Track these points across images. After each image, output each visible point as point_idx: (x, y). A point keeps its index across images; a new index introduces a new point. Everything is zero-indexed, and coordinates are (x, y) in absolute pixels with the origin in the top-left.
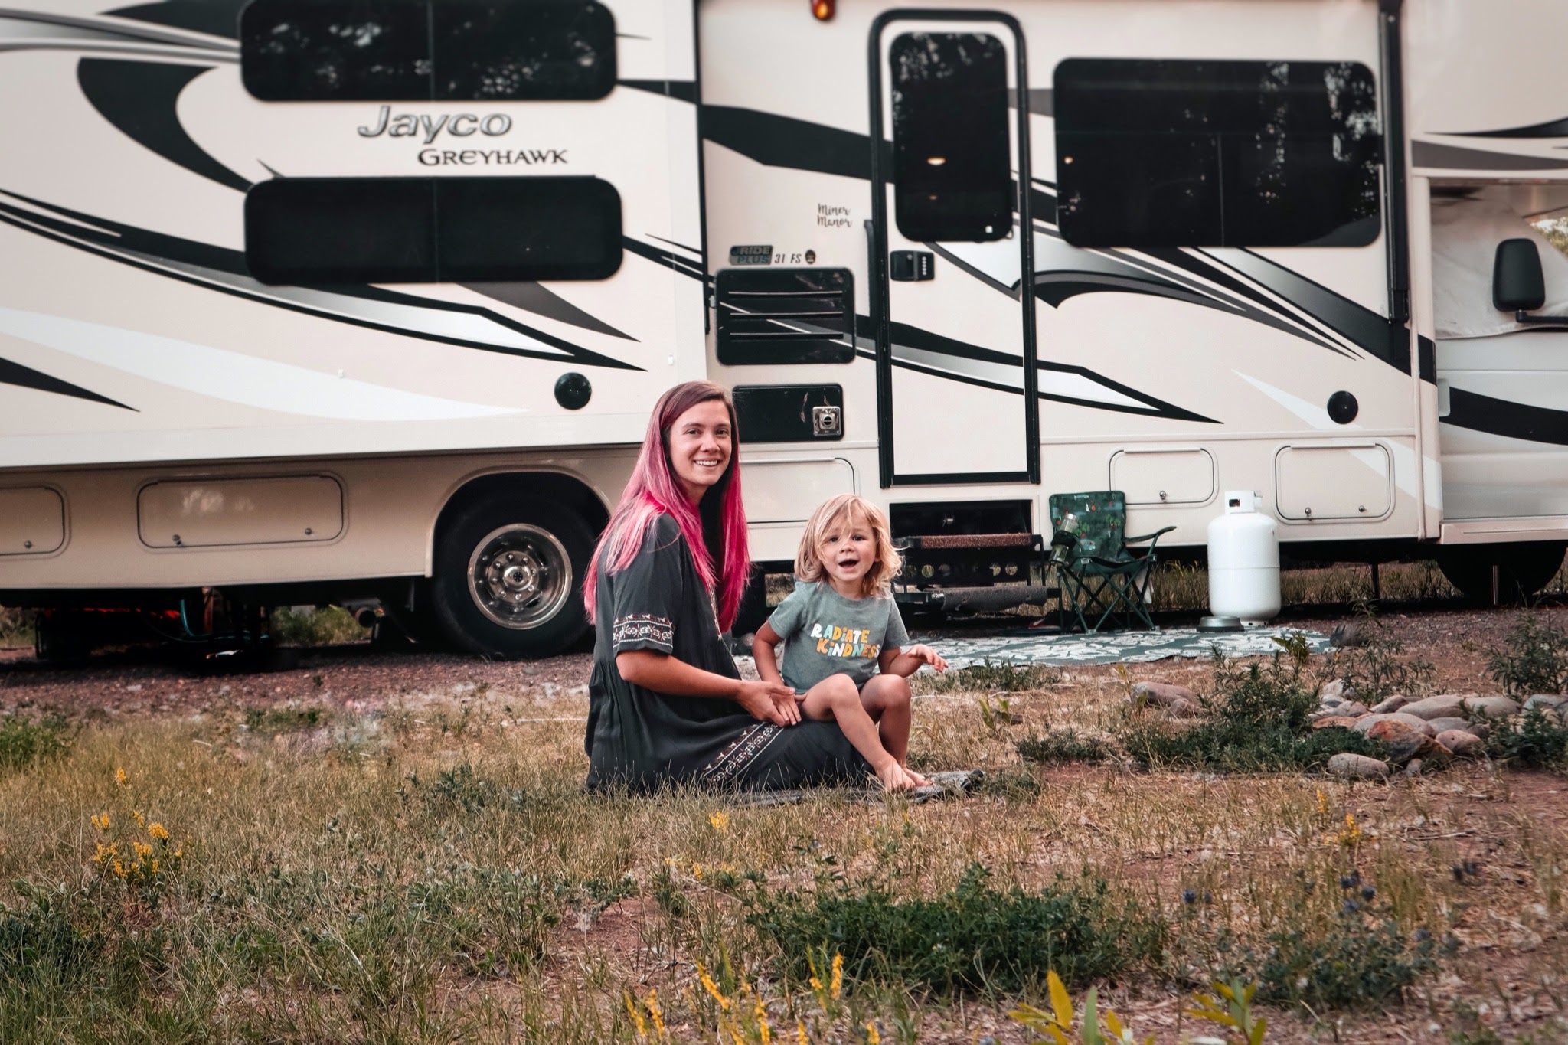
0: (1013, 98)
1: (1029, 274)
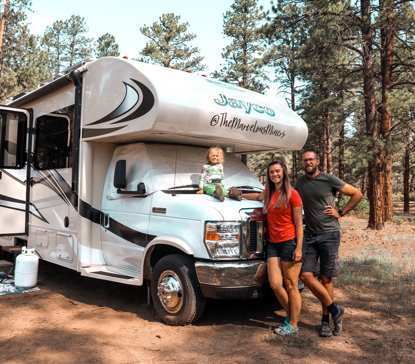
0: (28, 131)
1: (29, 178)
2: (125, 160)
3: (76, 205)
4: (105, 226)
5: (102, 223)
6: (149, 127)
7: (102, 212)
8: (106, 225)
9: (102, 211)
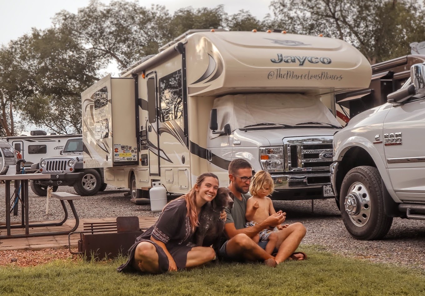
1: (158, 129)
2: (216, 109)
3: (188, 146)
4: (210, 160)
5: (207, 158)
6: (221, 86)
9: (207, 149)
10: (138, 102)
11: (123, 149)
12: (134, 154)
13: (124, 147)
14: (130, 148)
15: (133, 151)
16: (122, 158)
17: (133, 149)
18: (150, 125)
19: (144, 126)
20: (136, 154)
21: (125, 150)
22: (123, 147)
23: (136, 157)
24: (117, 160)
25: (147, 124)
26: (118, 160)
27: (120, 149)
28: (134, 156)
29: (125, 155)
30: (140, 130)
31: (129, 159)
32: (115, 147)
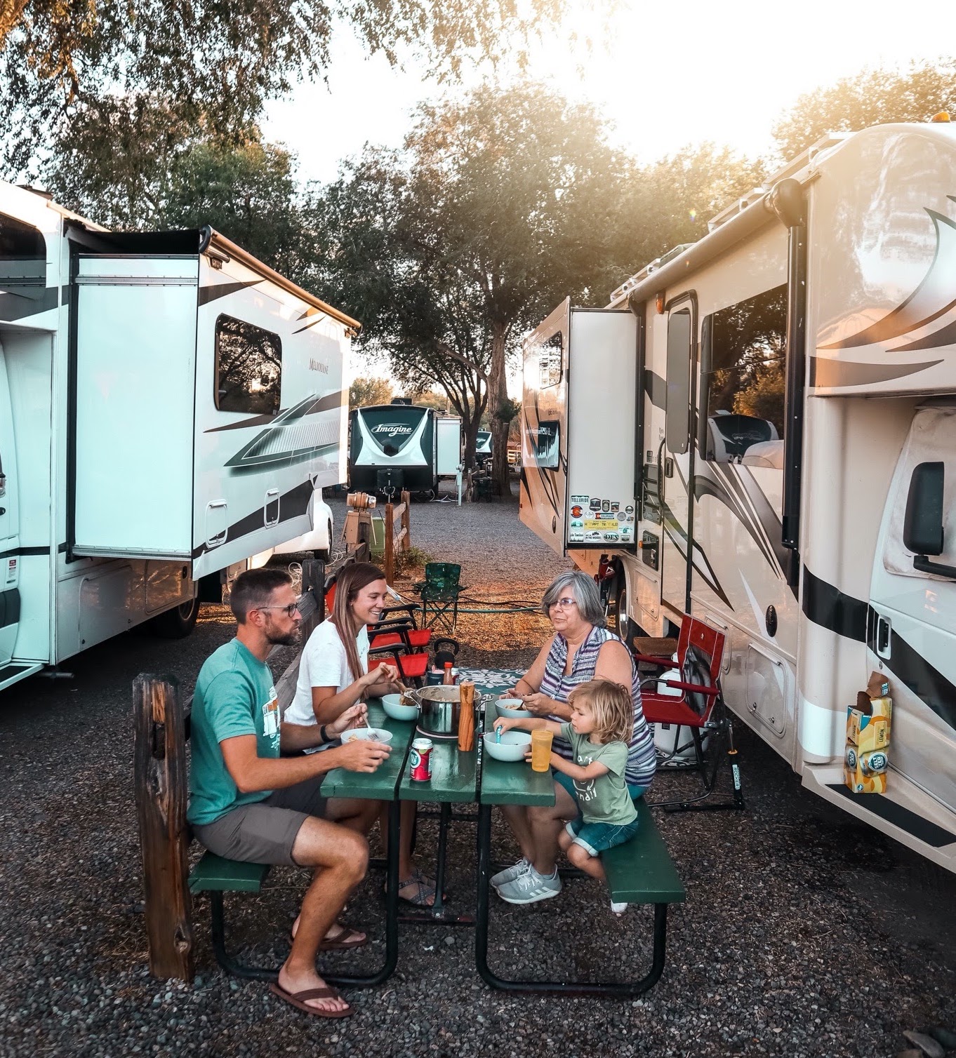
1: (693, 477)
2: (942, 463)
3: (793, 583)
4: (879, 652)
5: (870, 639)
7: (871, 609)
8: (882, 650)
9: (871, 603)
10: (644, 381)
11: (595, 510)
12: (624, 524)
13: (598, 504)
14: (617, 507)
15: (622, 517)
16: (591, 533)
17: (622, 509)
18: (669, 455)
19: (655, 454)
20: (632, 525)
21: (601, 511)
22: (595, 505)
23: (631, 533)
24: (577, 538)
25: (663, 453)
26: (581, 538)
27: (586, 506)
28: (625, 531)
29: (600, 525)
30: (645, 462)
31: (611, 537)
32: (572, 504)
